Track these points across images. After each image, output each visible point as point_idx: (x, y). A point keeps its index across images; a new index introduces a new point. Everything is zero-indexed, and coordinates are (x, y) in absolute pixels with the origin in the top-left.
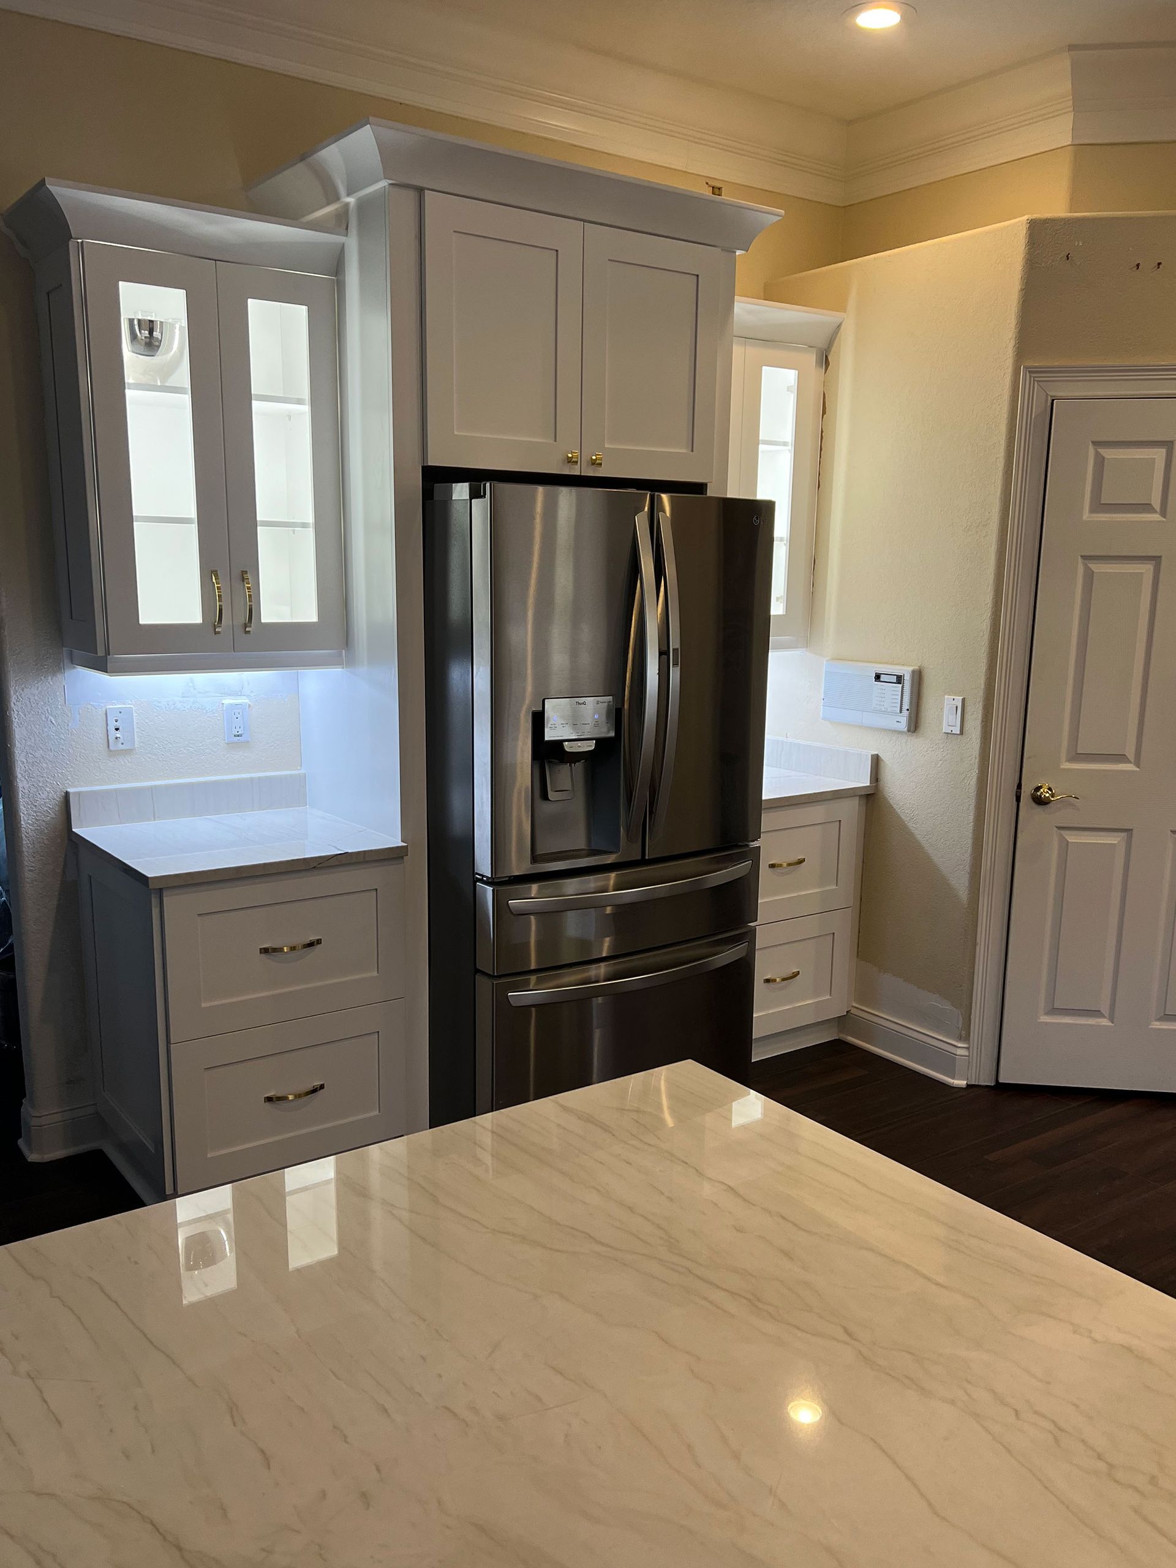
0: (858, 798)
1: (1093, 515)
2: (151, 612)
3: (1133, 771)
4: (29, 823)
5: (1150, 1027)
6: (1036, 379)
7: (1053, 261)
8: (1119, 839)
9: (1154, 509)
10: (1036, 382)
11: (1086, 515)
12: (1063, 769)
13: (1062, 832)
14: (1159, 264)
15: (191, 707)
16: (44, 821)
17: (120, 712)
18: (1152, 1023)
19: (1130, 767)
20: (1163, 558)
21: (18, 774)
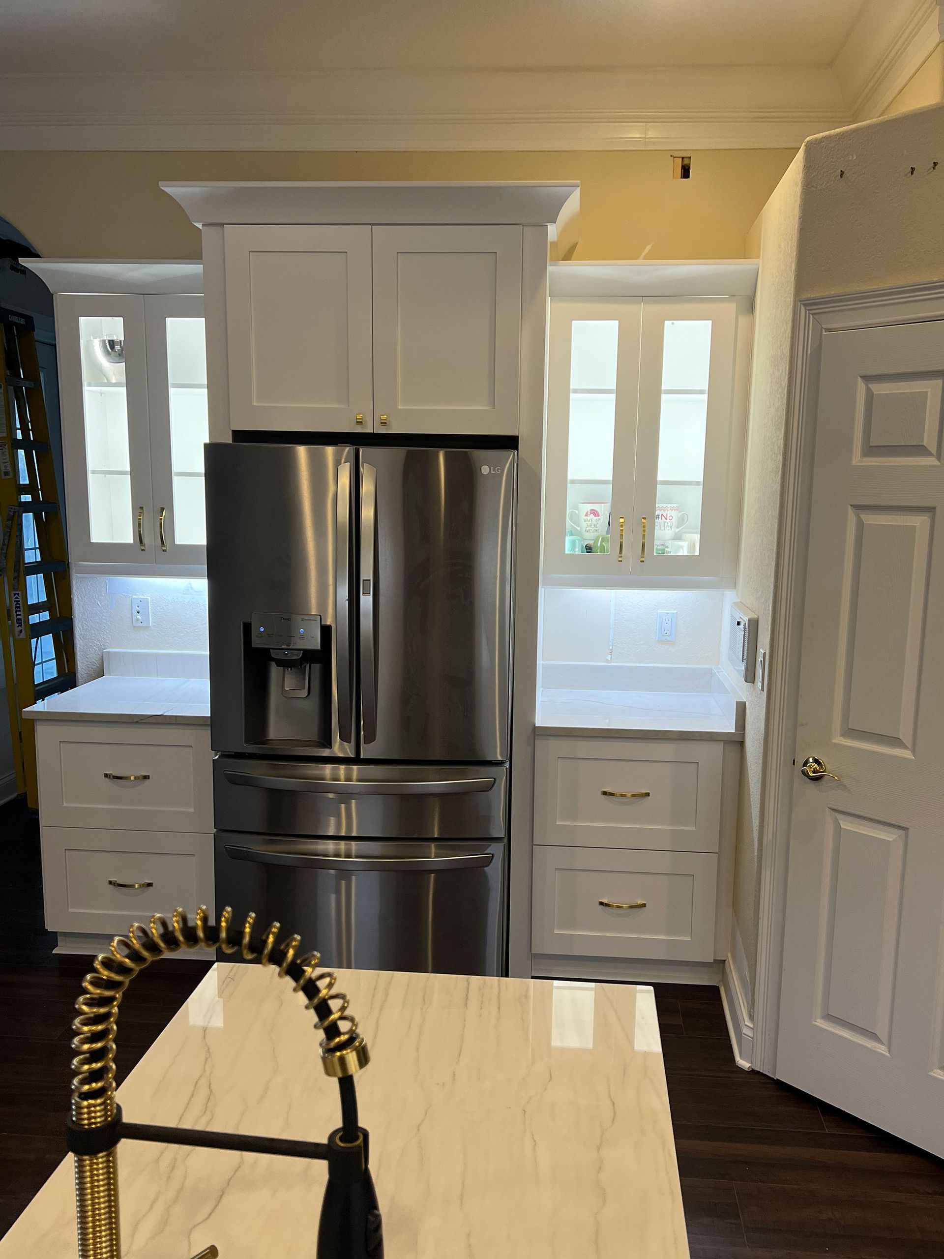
0: (722, 743)
1: (865, 459)
2: (99, 534)
3: (910, 760)
4: (83, 668)
5: (932, 1074)
6: (810, 312)
7: (828, 182)
8: (895, 836)
9: (931, 452)
10: (811, 316)
11: (857, 458)
12: (835, 744)
13: (838, 816)
14: (935, 164)
15: (189, 601)
16: (92, 668)
17: (141, 601)
18: (935, 1070)
19: (907, 754)
20: (937, 509)
21: (77, 636)
